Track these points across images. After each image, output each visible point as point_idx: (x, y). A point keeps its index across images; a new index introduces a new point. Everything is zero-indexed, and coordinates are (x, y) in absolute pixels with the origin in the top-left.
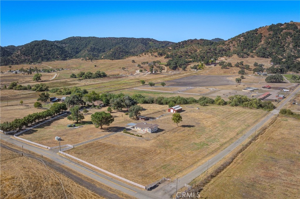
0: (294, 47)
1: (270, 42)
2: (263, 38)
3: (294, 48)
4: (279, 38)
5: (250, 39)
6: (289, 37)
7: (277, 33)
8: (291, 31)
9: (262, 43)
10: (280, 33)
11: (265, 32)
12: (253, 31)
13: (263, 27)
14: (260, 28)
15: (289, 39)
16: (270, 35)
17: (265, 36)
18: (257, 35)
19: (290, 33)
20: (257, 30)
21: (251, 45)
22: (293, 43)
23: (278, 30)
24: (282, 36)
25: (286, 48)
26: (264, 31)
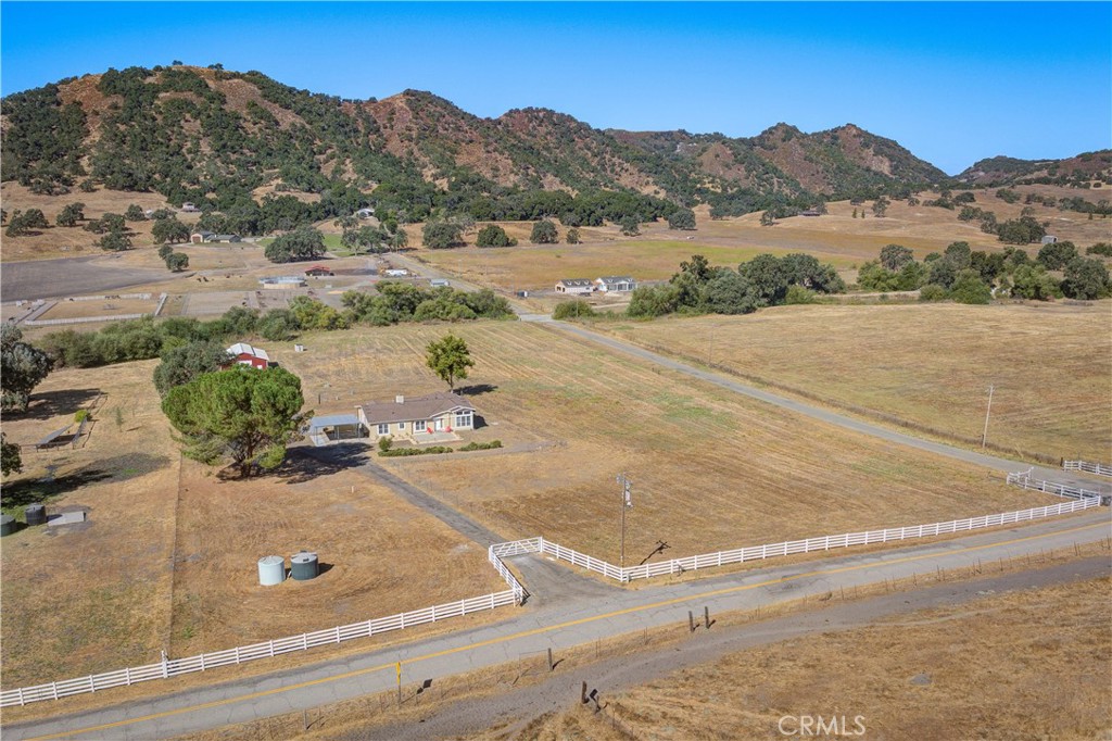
0: (218, 151)
1: (125, 136)
2: (89, 119)
3: (219, 156)
4: (154, 119)
5: (38, 123)
6: (188, 116)
7: (140, 104)
8: (190, 96)
9: (97, 139)
10: (152, 104)
11: (89, 97)
12: (38, 91)
13: (76, 78)
14: (63, 82)
15: (192, 126)
16: (115, 107)
17: (97, 113)
18: (62, 108)
19: (189, 104)
20: (52, 90)
21: (55, 148)
22: (208, 139)
23: (142, 89)
24: (161, 113)
25: (189, 157)
26: (84, 94)
